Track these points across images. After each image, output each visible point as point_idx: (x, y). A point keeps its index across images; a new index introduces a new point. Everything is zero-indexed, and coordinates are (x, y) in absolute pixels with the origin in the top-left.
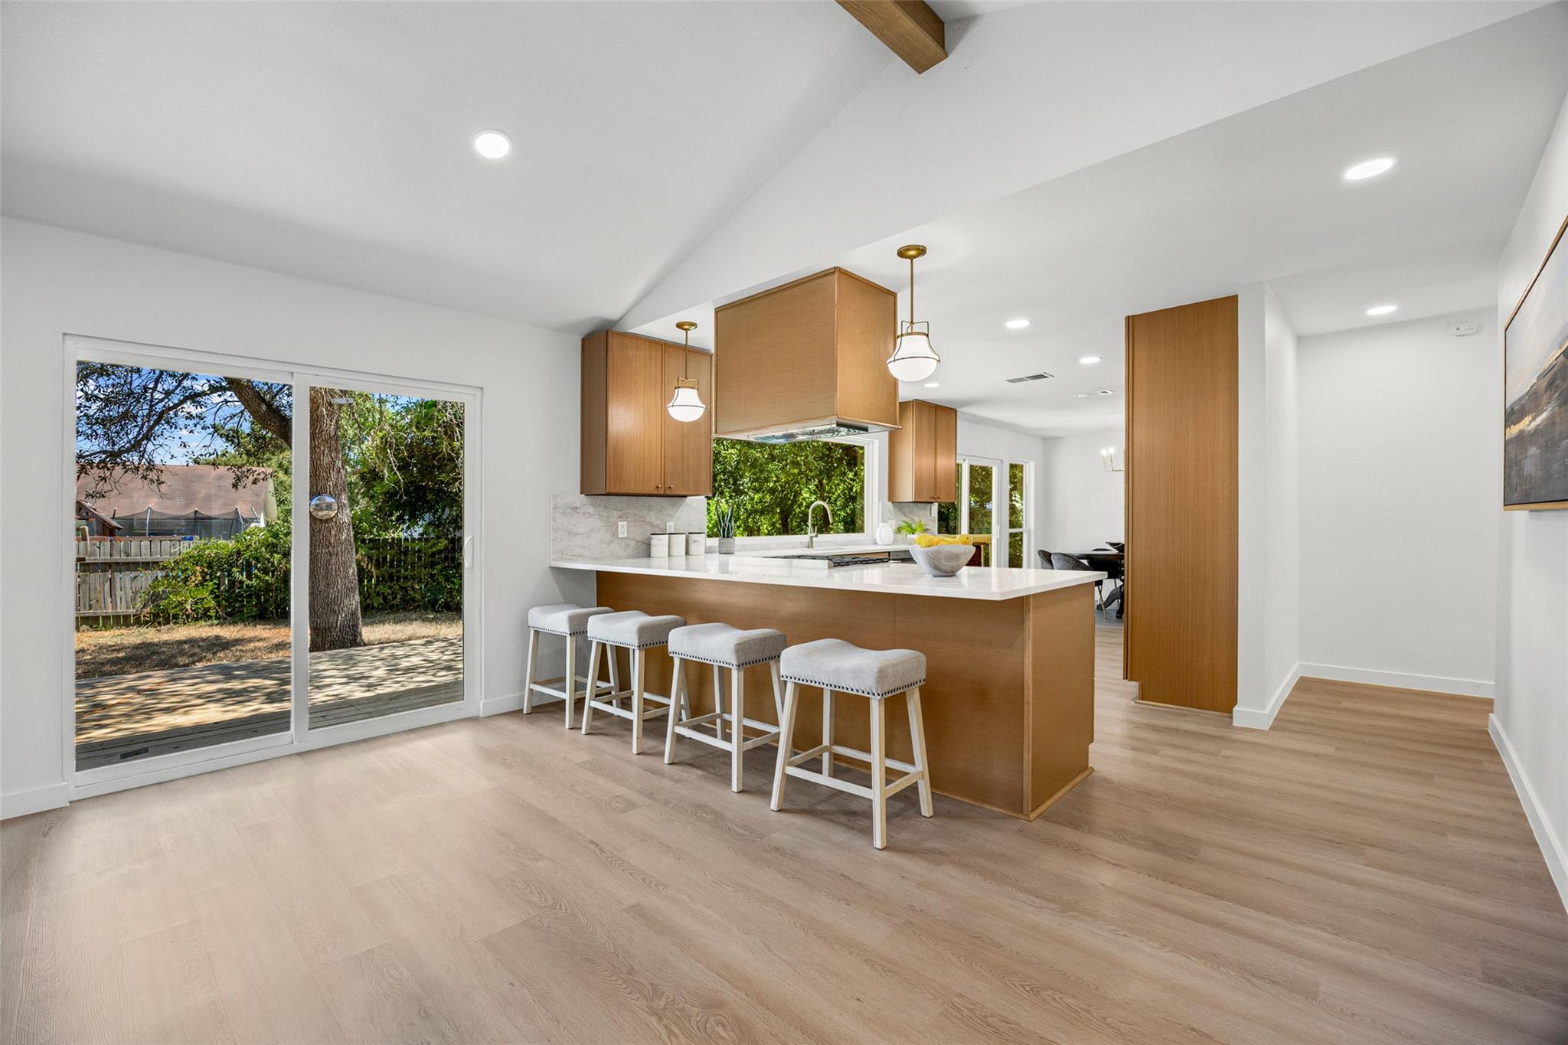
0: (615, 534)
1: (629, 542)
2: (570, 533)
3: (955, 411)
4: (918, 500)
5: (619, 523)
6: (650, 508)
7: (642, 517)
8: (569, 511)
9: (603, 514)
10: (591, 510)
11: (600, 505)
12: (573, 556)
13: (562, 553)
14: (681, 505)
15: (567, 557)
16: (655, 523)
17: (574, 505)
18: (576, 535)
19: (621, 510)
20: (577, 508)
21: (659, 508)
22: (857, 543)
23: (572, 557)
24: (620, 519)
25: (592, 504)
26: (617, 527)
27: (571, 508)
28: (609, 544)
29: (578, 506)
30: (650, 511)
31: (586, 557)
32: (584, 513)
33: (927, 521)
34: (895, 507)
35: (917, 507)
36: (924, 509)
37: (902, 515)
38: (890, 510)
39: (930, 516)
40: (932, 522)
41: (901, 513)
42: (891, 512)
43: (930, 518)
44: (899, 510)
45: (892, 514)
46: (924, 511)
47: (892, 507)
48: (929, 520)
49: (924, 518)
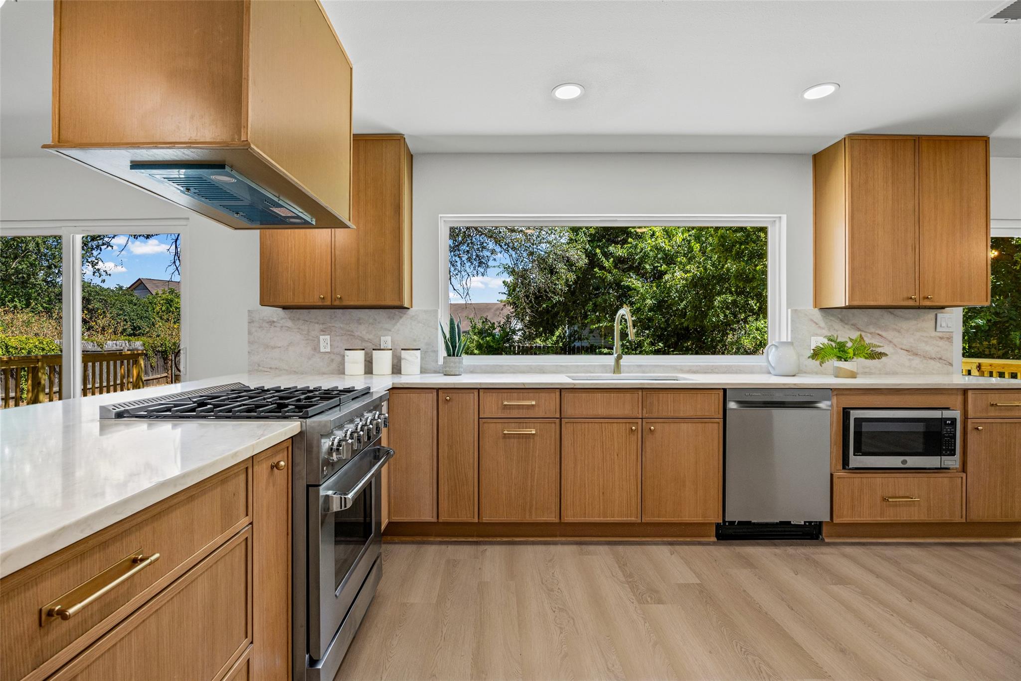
0: (316, 348)
1: (333, 357)
2: (267, 346)
3: (985, 140)
4: (856, 303)
5: (321, 337)
6: (359, 321)
7: (349, 331)
8: (265, 325)
9: (303, 327)
10: (289, 324)
11: (299, 319)
12: (270, 368)
13: (259, 366)
14: (401, 317)
15: (263, 369)
16: (367, 337)
17: (271, 319)
18: (274, 348)
19: (323, 324)
20: (274, 322)
21: (371, 321)
22: (751, 371)
23: (269, 370)
24: (322, 333)
25: (290, 318)
26: (319, 340)
27: (268, 322)
28: (309, 359)
29: (275, 320)
30: (360, 324)
31: (284, 370)
32: (282, 327)
33: (925, 339)
34: (828, 316)
35: (896, 315)
36: (917, 319)
37: (849, 329)
38: (816, 321)
39: (934, 330)
40: (942, 340)
41: (846, 326)
42: (817, 324)
43: (934, 334)
44: (841, 320)
45: (820, 327)
46: (914, 322)
47: (820, 316)
48: (931, 337)
49: (913, 334)
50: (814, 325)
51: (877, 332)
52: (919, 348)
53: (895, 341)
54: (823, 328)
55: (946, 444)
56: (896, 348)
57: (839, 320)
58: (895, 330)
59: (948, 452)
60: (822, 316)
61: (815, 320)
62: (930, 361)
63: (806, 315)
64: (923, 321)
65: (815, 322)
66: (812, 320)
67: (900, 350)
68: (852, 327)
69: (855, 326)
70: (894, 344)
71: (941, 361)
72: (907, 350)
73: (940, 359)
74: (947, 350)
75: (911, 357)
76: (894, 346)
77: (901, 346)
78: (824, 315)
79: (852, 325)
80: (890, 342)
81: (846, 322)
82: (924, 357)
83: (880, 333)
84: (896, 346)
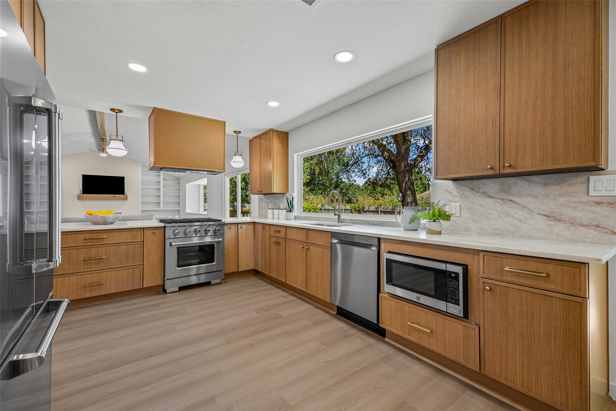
5: (270, 204)
7: (275, 202)
14: (284, 197)
16: (278, 204)
19: (270, 200)
21: (279, 198)
26: (269, 206)
30: (277, 200)
33: (573, 205)
34: (461, 187)
35: (531, 182)
36: (559, 183)
37: (479, 196)
38: (451, 191)
39: (586, 194)
40: (600, 206)
41: (477, 194)
42: (451, 193)
43: (585, 199)
44: (472, 189)
45: (453, 195)
46: (556, 187)
47: (453, 187)
48: (581, 202)
49: (554, 199)
50: (448, 194)
51: (509, 198)
52: (563, 213)
53: (531, 206)
54: (456, 196)
55: (450, 293)
56: (532, 213)
57: (470, 189)
58: (530, 195)
59: (453, 301)
60: (455, 186)
61: (449, 190)
62: (580, 228)
63: (442, 187)
64: (569, 186)
65: (449, 192)
66: (447, 190)
67: (537, 215)
68: (483, 194)
69: (485, 193)
70: (529, 210)
71: (597, 229)
72: (546, 216)
73: (597, 226)
74: (608, 216)
75: (551, 223)
76: (529, 211)
77: (538, 211)
78: (457, 186)
79: (483, 193)
80: (525, 207)
81: (477, 191)
82: (570, 223)
83: (512, 199)
84: (531, 211)
